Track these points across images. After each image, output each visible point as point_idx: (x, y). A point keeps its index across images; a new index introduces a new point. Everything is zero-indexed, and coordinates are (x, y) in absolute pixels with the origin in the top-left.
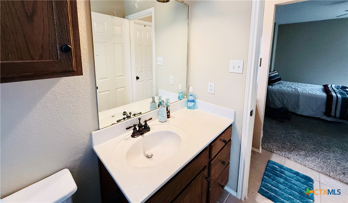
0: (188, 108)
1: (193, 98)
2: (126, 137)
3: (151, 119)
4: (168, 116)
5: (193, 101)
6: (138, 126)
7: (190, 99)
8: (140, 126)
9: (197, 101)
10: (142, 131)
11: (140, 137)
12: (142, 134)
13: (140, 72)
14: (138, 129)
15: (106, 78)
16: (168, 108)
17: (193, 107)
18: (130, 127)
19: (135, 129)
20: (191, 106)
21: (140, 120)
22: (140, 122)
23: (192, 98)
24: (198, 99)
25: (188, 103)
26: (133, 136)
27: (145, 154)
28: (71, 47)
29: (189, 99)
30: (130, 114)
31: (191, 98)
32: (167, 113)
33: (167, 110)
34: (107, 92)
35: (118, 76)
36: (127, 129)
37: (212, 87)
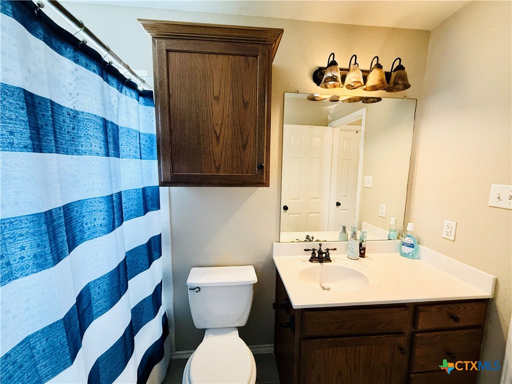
0: (402, 255)
1: (412, 241)
2: (304, 260)
3: (335, 249)
4: (362, 255)
5: (412, 246)
6: (318, 252)
7: (407, 242)
8: (320, 253)
9: (422, 248)
10: (321, 259)
11: (319, 264)
12: (321, 262)
13: (344, 196)
14: (317, 256)
15: (298, 199)
16: (363, 243)
17: (413, 256)
18: (308, 250)
19: (314, 253)
20: (407, 253)
21: (320, 246)
22: (320, 248)
23: (410, 241)
24: (423, 245)
25: (403, 247)
26: (311, 261)
27: (321, 285)
28: (264, 165)
29: (404, 241)
30: (313, 239)
31: (407, 240)
32: (360, 250)
33: (361, 245)
34: (298, 215)
35: (312, 198)
36: (305, 250)
37: (450, 228)
